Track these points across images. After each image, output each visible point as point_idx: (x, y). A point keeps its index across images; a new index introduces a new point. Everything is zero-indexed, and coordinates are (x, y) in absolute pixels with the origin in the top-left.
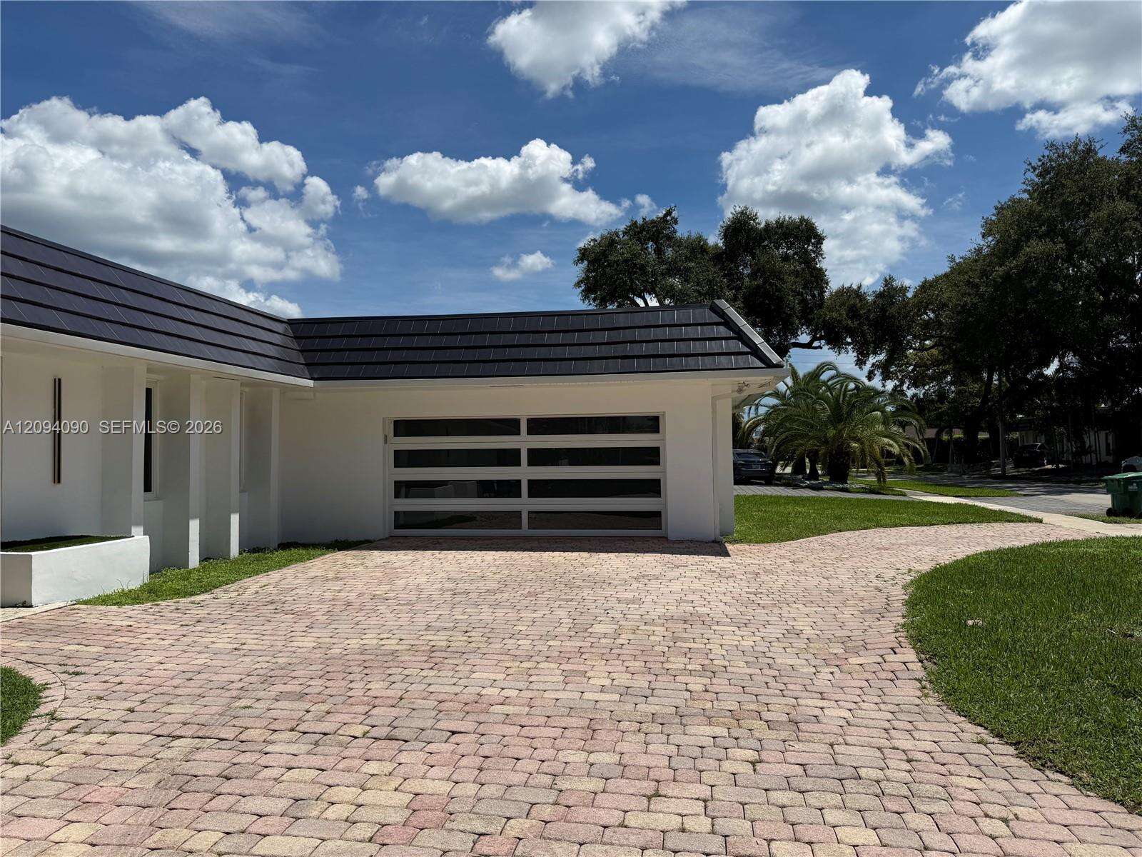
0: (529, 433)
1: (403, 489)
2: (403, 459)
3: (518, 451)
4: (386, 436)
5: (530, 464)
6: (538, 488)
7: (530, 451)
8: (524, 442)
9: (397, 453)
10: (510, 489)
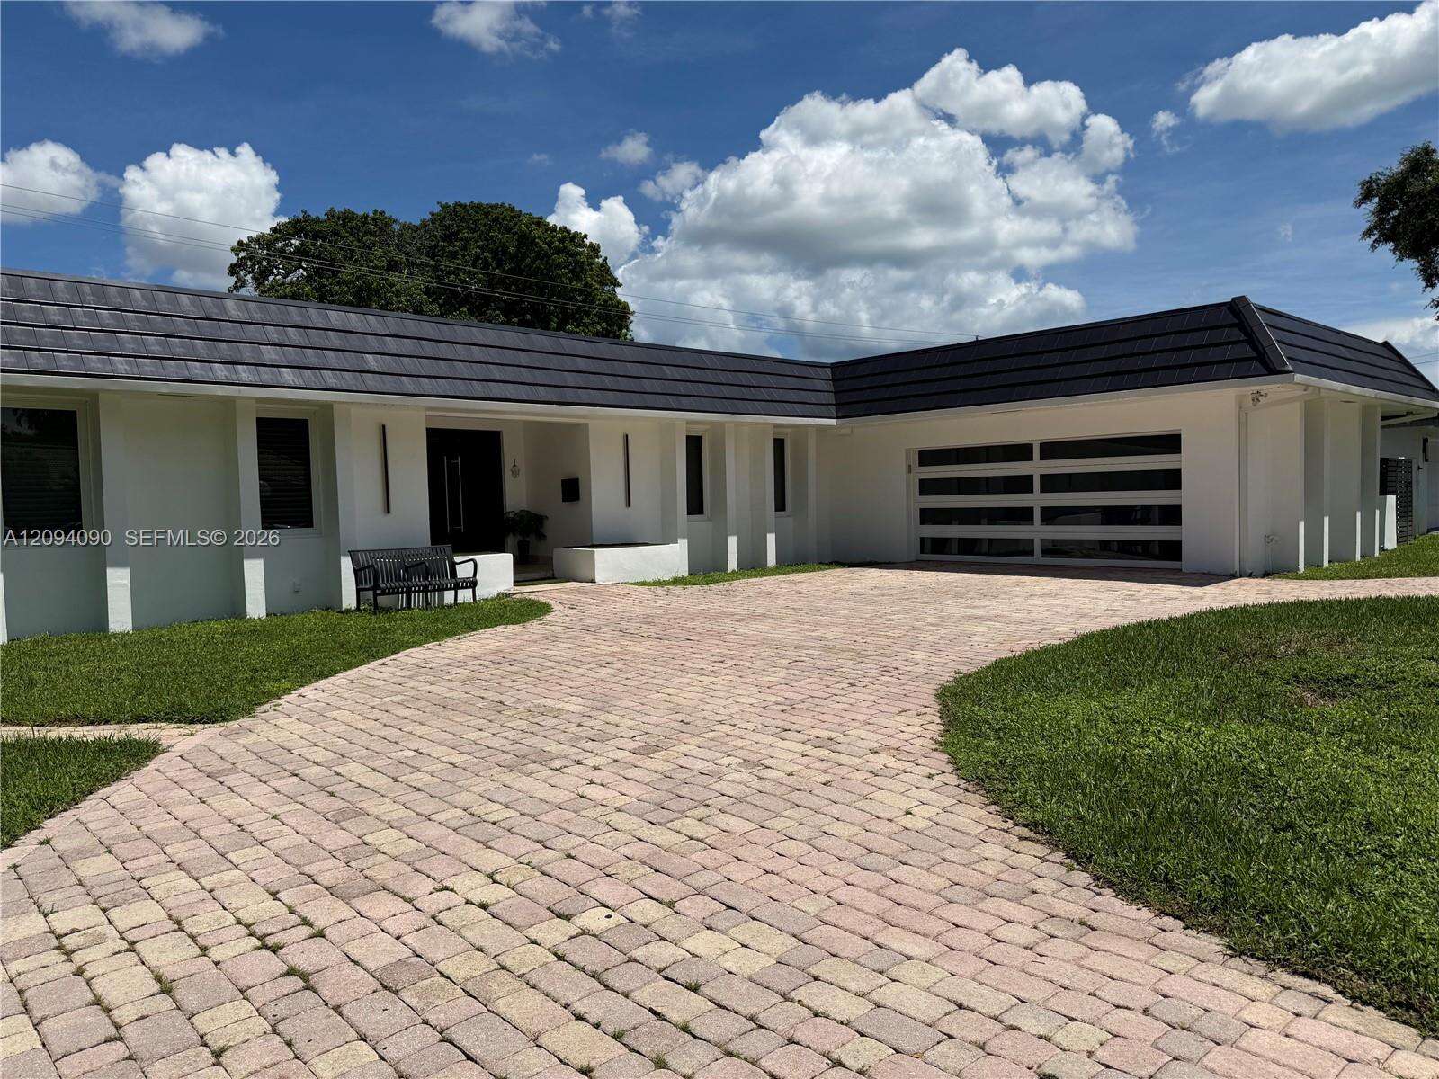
0: (1042, 458)
1: (928, 516)
2: (927, 487)
3: (1030, 477)
4: (910, 466)
5: (1043, 490)
6: (1050, 516)
7: (1042, 476)
8: (1036, 468)
9: (922, 482)
10: (1023, 515)
